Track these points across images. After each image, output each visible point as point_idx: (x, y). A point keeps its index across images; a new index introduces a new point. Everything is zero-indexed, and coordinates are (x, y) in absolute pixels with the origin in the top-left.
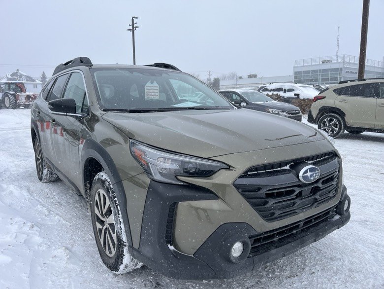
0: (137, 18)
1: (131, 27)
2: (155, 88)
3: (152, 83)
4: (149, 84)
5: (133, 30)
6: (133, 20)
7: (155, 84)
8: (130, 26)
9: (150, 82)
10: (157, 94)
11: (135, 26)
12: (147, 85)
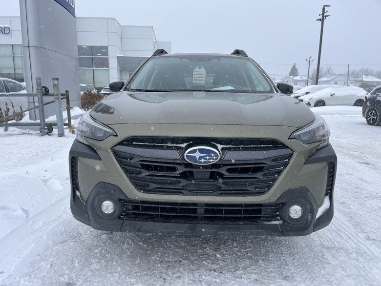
0: (329, 6)
1: (321, 17)
2: (202, 73)
3: (200, 68)
4: (197, 69)
5: (322, 20)
6: (324, 9)
7: (203, 70)
8: (320, 15)
9: (197, 67)
10: (204, 79)
11: (325, 14)
12: (194, 71)
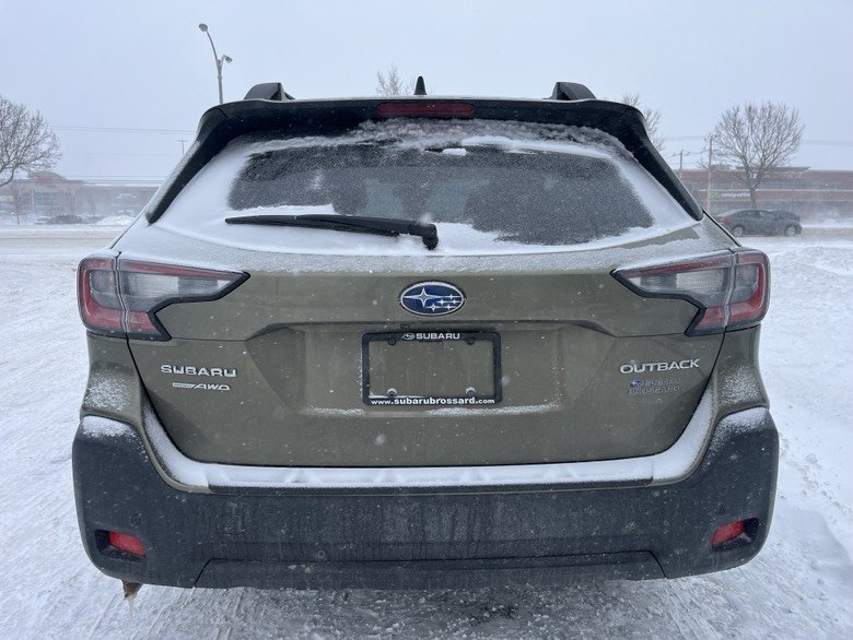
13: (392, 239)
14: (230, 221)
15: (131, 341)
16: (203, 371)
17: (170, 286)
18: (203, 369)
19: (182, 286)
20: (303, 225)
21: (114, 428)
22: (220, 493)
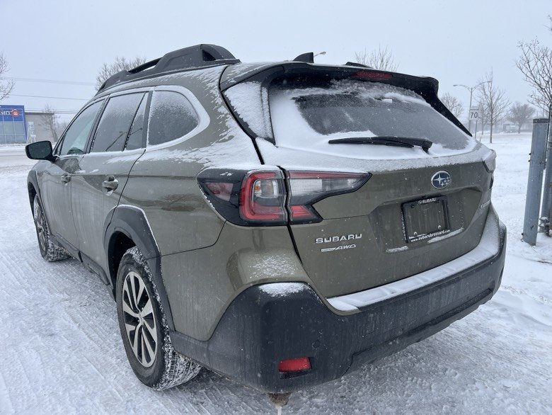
13: (409, 149)
14: (331, 142)
15: (292, 226)
16: (344, 238)
17: (316, 185)
18: (343, 237)
19: (324, 185)
20: (375, 143)
21: (296, 288)
22: (364, 311)
